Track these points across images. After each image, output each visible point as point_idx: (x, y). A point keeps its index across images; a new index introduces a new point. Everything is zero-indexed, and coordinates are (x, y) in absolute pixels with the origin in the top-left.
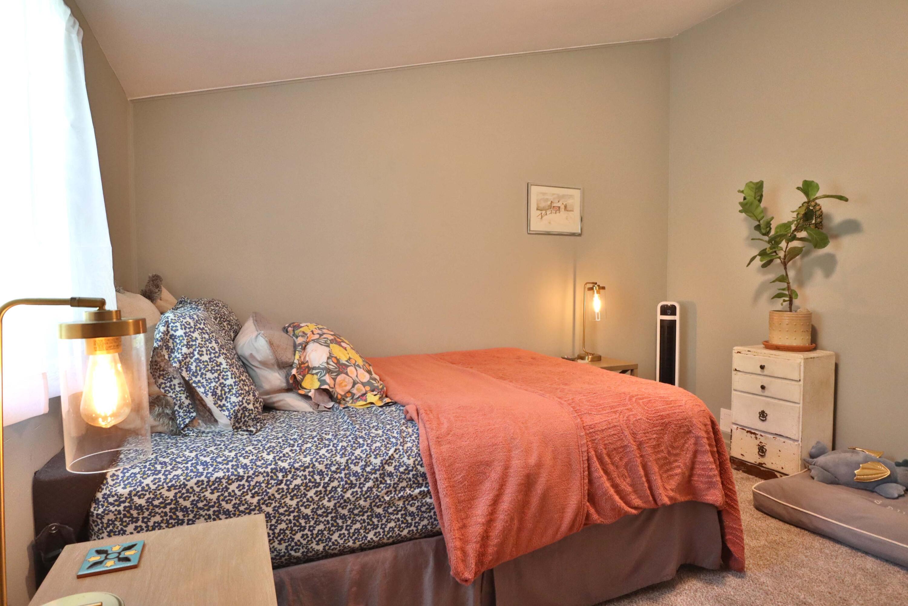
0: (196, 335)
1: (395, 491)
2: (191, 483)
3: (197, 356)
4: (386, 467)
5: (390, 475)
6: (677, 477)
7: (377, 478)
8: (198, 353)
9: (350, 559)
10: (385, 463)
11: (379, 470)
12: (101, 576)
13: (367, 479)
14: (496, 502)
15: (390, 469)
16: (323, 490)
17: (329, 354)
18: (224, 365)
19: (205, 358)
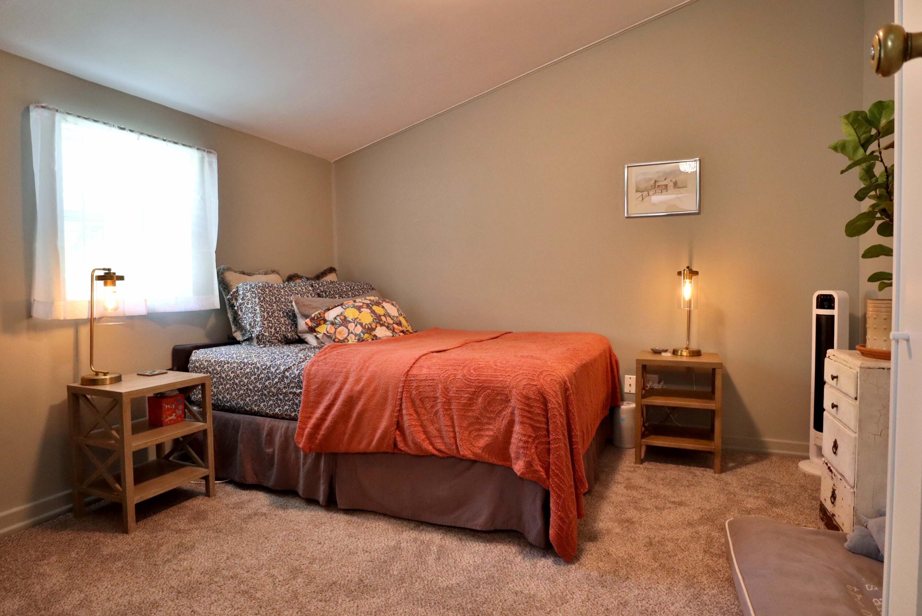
0: (248, 294)
1: (289, 388)
2: (212, 361)
3: (246, 305)
4: (286, 372)
5: (287, 377)
6: (487, 438)
7: (280, 377)
9: (268, 419)
10: (286, 370)
11: (281, 373)
13: (276, 377)
14: (329, 408)
15: (287, 374)
16: (257, 377)
17: (340, 313)
18: (258, 311)
19: (249, 306)
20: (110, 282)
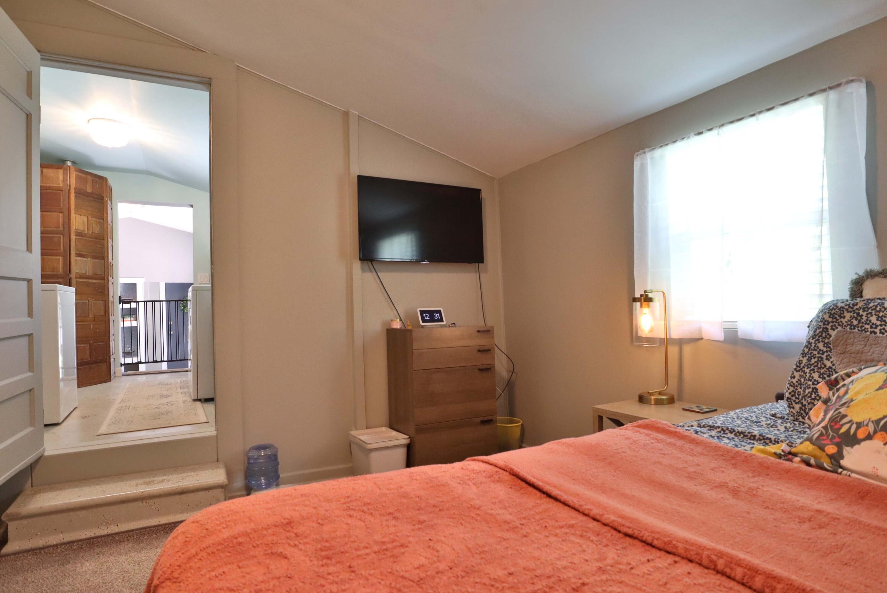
8: (827, 356)
12: (687, 412)
20: (644, 304)
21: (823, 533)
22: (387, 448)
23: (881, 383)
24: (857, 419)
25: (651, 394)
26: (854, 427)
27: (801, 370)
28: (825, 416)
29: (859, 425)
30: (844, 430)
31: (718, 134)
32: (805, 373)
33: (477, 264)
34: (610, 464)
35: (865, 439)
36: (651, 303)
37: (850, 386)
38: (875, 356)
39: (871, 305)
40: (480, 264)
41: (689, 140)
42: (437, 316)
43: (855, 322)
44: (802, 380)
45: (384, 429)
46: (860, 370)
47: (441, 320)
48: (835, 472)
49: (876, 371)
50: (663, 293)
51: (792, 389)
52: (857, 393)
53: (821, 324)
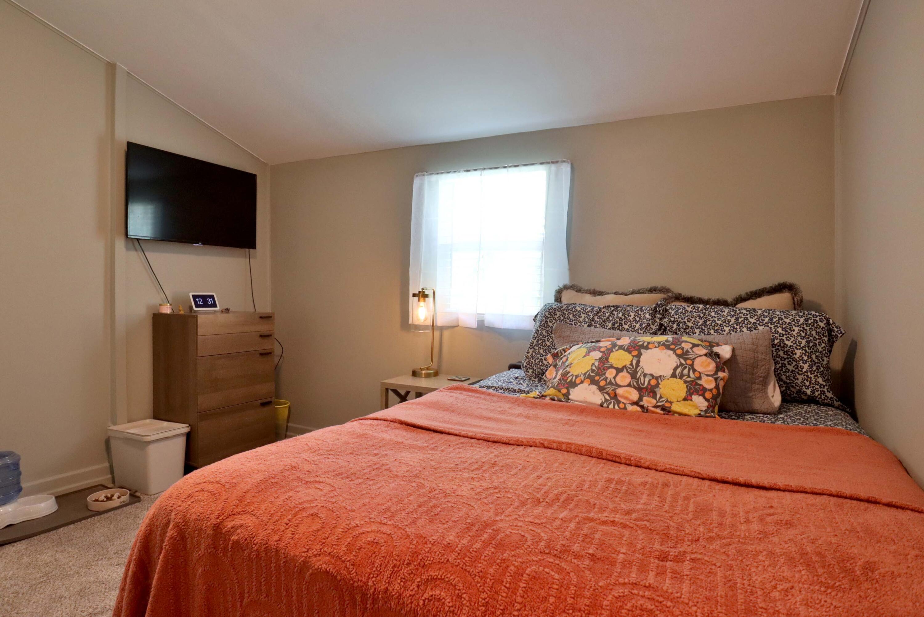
12: (452, 381)
20: (422, 299)
21: (575, 428)
22: (167, 438)
23: (585, 354)
24: (575, 374)
25: (422, 369)
26: (574, 377)
27: (533, 348)
28: (557, 374)
29: (577, 376)
30: (569, 380)
31: (481, 175)
32: (536, 350)
33: (247, 250)
34: (453, 411)
35: (580, 384)
36: (427, 299)
37: (569, 356)
38: (576, 338)
39: (570, 307)
40: (251, 250)
41: (459, 174)
42: (210, 301)
43: (562, 318)
44: (534, 354)
45: (148, 421)
46: (571, 347)
47: (214, 305)
48: (567, 402)
49: (581, 347)
50: (433, 290)
51: (527, 360)
52: (573, 360)
53: (544, 318)
